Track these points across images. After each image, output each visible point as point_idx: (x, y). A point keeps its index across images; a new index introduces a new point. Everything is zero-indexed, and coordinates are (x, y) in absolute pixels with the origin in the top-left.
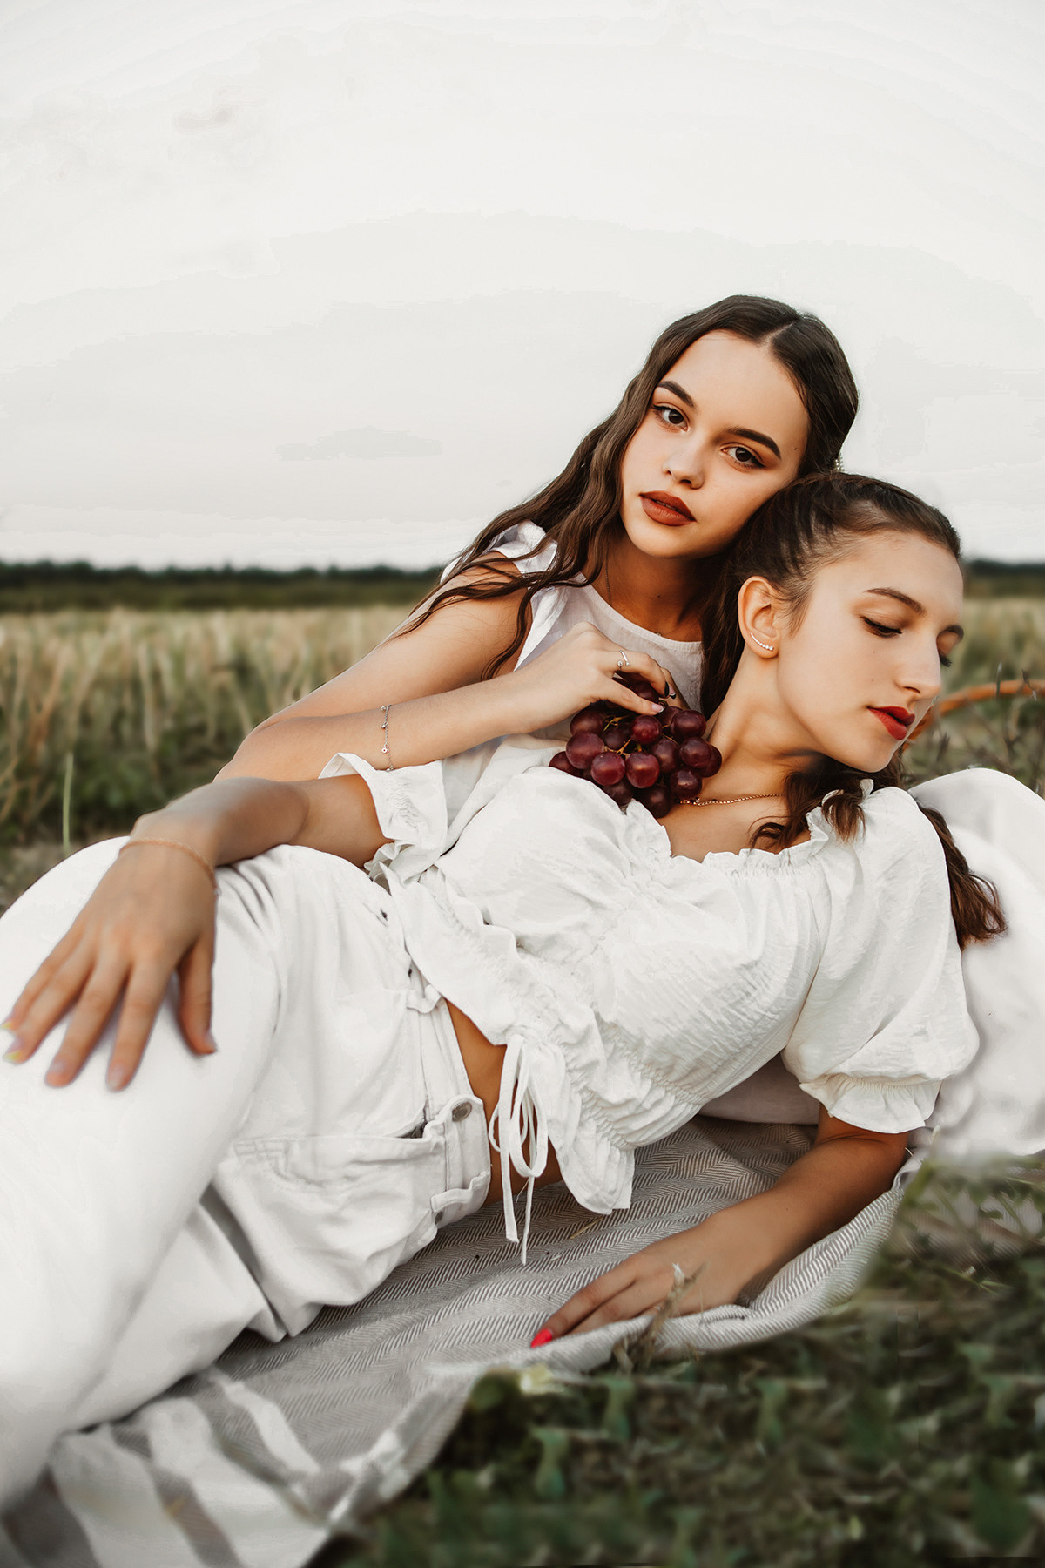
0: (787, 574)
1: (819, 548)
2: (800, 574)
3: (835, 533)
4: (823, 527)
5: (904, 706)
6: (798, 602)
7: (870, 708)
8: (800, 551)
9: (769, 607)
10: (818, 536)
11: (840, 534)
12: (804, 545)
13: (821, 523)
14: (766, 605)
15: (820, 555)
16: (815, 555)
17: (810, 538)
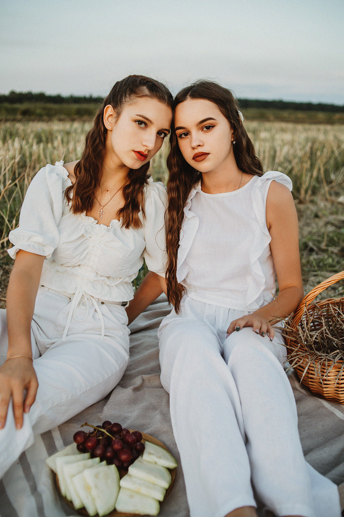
1: (127, 99)
2: (120, 107)
4: (129, 93)
5: (143, 151)
6: (118, 115)
7: (133, 151)
8: (122, 99)
10: (127, 95)
11: (133, 96)
12: (124, 98)
14: (111, 114)
16: (126, 101)
17: (125, 96)
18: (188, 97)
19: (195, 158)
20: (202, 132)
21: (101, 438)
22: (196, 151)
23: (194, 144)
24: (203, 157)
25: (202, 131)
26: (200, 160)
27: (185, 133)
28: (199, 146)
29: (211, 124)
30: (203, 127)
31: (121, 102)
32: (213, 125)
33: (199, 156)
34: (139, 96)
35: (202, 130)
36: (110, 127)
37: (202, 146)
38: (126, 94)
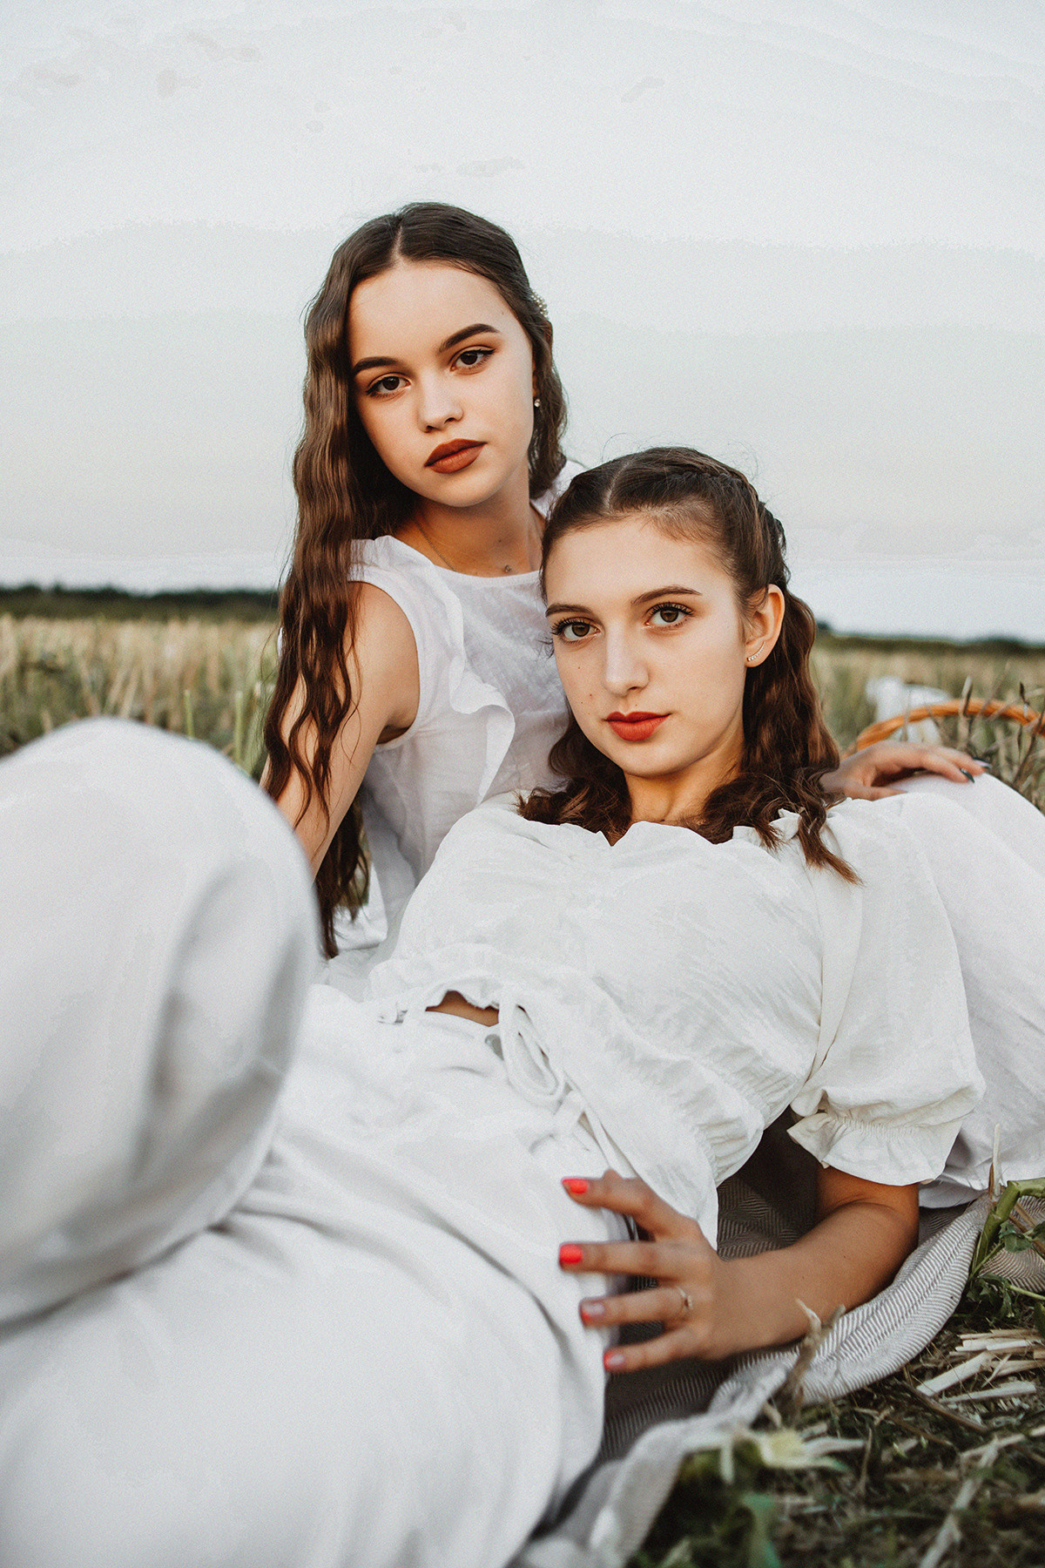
18: (396, 254)
19: (435, 460)
20: (453, 373)
22: (439, 440)
23: (434, 415)
24: (465, 456)
25: (451, 370)
26: (456, 466)
27: (391, 377)
28: (451, 420)
29: (486, 346)
30: (456, 357)
32: (489, 349)
33: (453, 454)
35: (453, 366)
37: (459, 420)
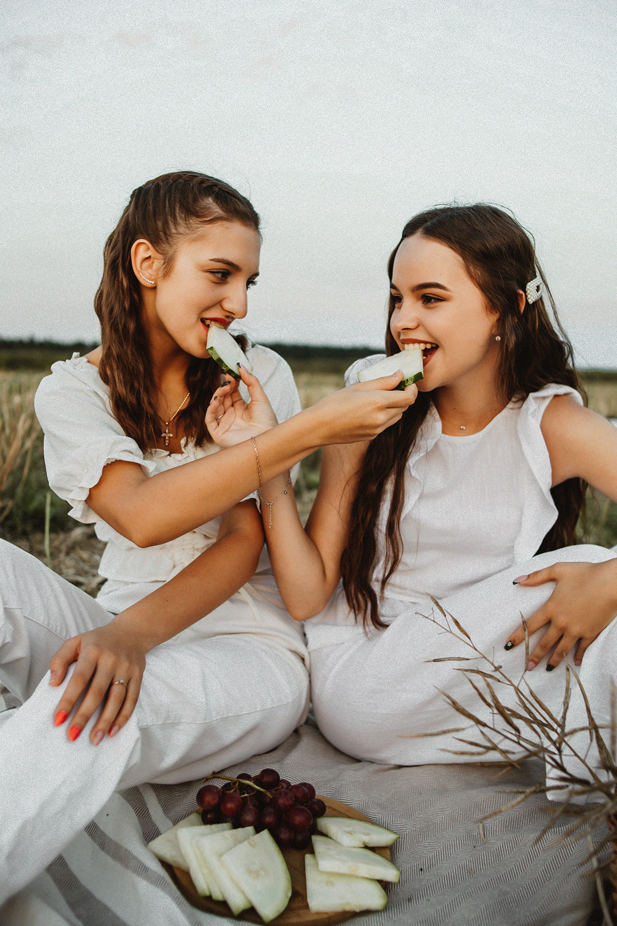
0: (160, 241)
1: (182, 229)
2: (168, 243)
3: (191, 221)
4: (183, 216)
8: (169, 230)
9: (149, 258)
10: (180, 221)
11: (194, 222)
13: (183, 213)
14: (148, 256)
15: (181, 234)
17: (176, 224)
21: (246, 795)
31: (167, 234)
34: (206, 221)
36: (151, 282)
38: (175, 218)
